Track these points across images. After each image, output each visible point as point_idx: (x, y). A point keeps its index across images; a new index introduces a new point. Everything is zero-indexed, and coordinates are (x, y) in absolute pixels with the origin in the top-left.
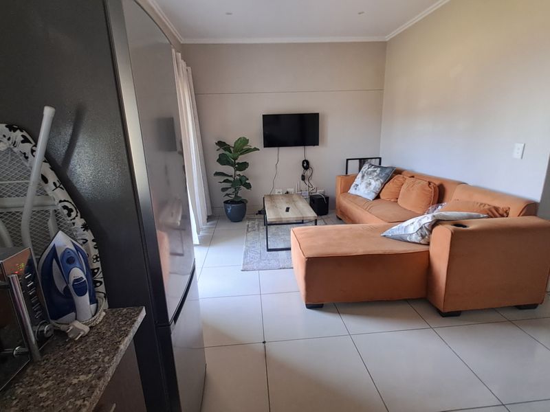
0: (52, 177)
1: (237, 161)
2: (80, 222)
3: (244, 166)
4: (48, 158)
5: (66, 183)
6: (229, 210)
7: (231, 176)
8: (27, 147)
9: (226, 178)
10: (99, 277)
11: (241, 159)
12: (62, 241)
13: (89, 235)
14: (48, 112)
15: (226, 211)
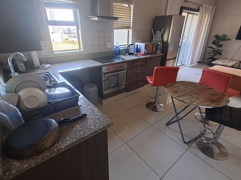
0: (161, 37)
1: (219, 44)
2: (161, 43)
3: (221, 46)
4: (161, 35)
5: (162, 38)
6: (208, 61)
7: (215, 49)
8: (160, 33)
9: (213, 50)
10: (161, 50)
11: (221, 43)
12: (159, 43)
13: (162, 45)
14: (163, 29)
15: (207, 61)
